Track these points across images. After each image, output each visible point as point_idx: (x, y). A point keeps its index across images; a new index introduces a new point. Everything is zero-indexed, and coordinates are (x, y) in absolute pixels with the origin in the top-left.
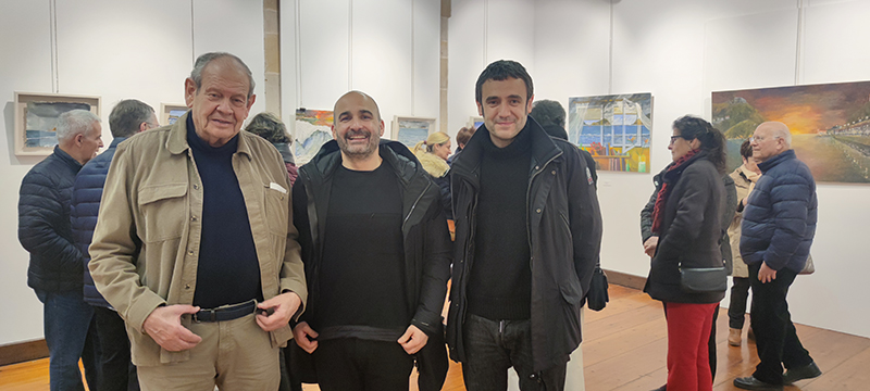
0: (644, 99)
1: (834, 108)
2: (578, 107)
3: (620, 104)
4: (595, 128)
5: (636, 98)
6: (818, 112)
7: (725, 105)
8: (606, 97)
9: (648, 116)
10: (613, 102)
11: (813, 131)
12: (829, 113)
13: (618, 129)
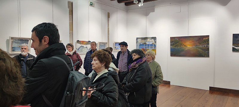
0: (154, 38)
1: (196, 41)
2: (138, 40)
3: (149, 39)
4: (143, 45)
5: (152, 38)
6: (193, 42)
7: (173, 40)
8: (145, 38)
9: (156, 42)
10: (147, 39)
11: (192, 46)
12: (195, 42)
13: (148, 45)
